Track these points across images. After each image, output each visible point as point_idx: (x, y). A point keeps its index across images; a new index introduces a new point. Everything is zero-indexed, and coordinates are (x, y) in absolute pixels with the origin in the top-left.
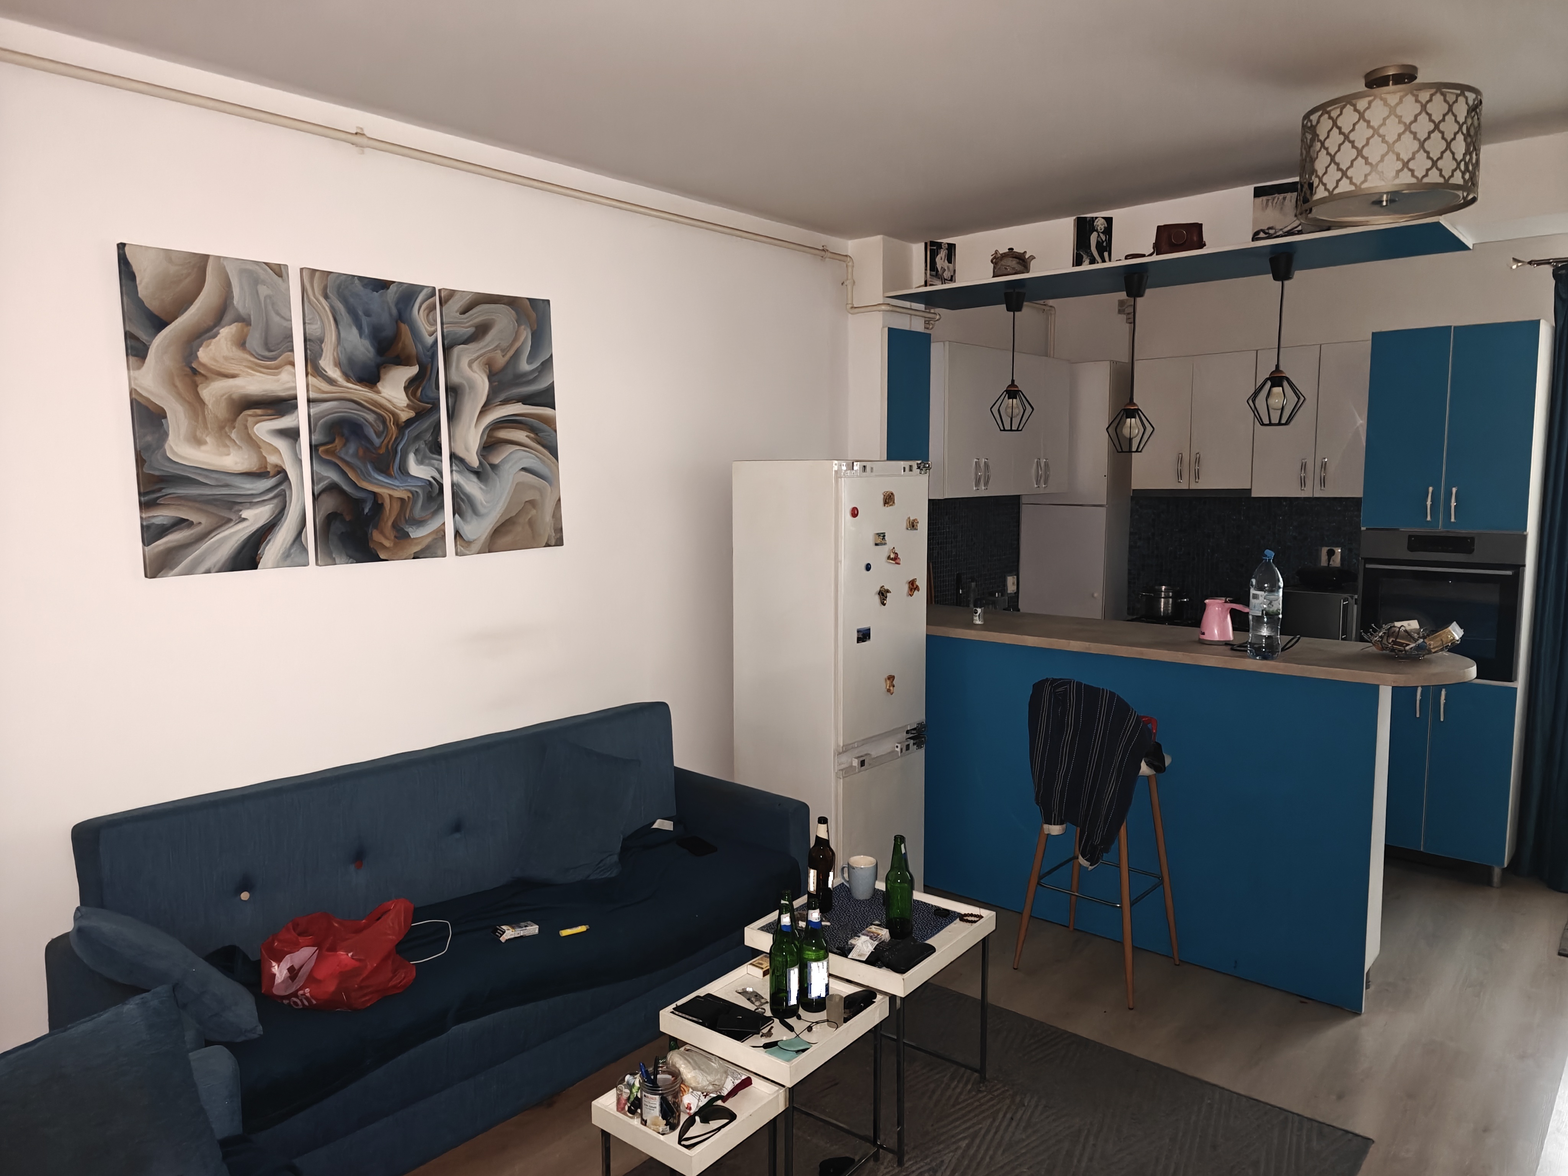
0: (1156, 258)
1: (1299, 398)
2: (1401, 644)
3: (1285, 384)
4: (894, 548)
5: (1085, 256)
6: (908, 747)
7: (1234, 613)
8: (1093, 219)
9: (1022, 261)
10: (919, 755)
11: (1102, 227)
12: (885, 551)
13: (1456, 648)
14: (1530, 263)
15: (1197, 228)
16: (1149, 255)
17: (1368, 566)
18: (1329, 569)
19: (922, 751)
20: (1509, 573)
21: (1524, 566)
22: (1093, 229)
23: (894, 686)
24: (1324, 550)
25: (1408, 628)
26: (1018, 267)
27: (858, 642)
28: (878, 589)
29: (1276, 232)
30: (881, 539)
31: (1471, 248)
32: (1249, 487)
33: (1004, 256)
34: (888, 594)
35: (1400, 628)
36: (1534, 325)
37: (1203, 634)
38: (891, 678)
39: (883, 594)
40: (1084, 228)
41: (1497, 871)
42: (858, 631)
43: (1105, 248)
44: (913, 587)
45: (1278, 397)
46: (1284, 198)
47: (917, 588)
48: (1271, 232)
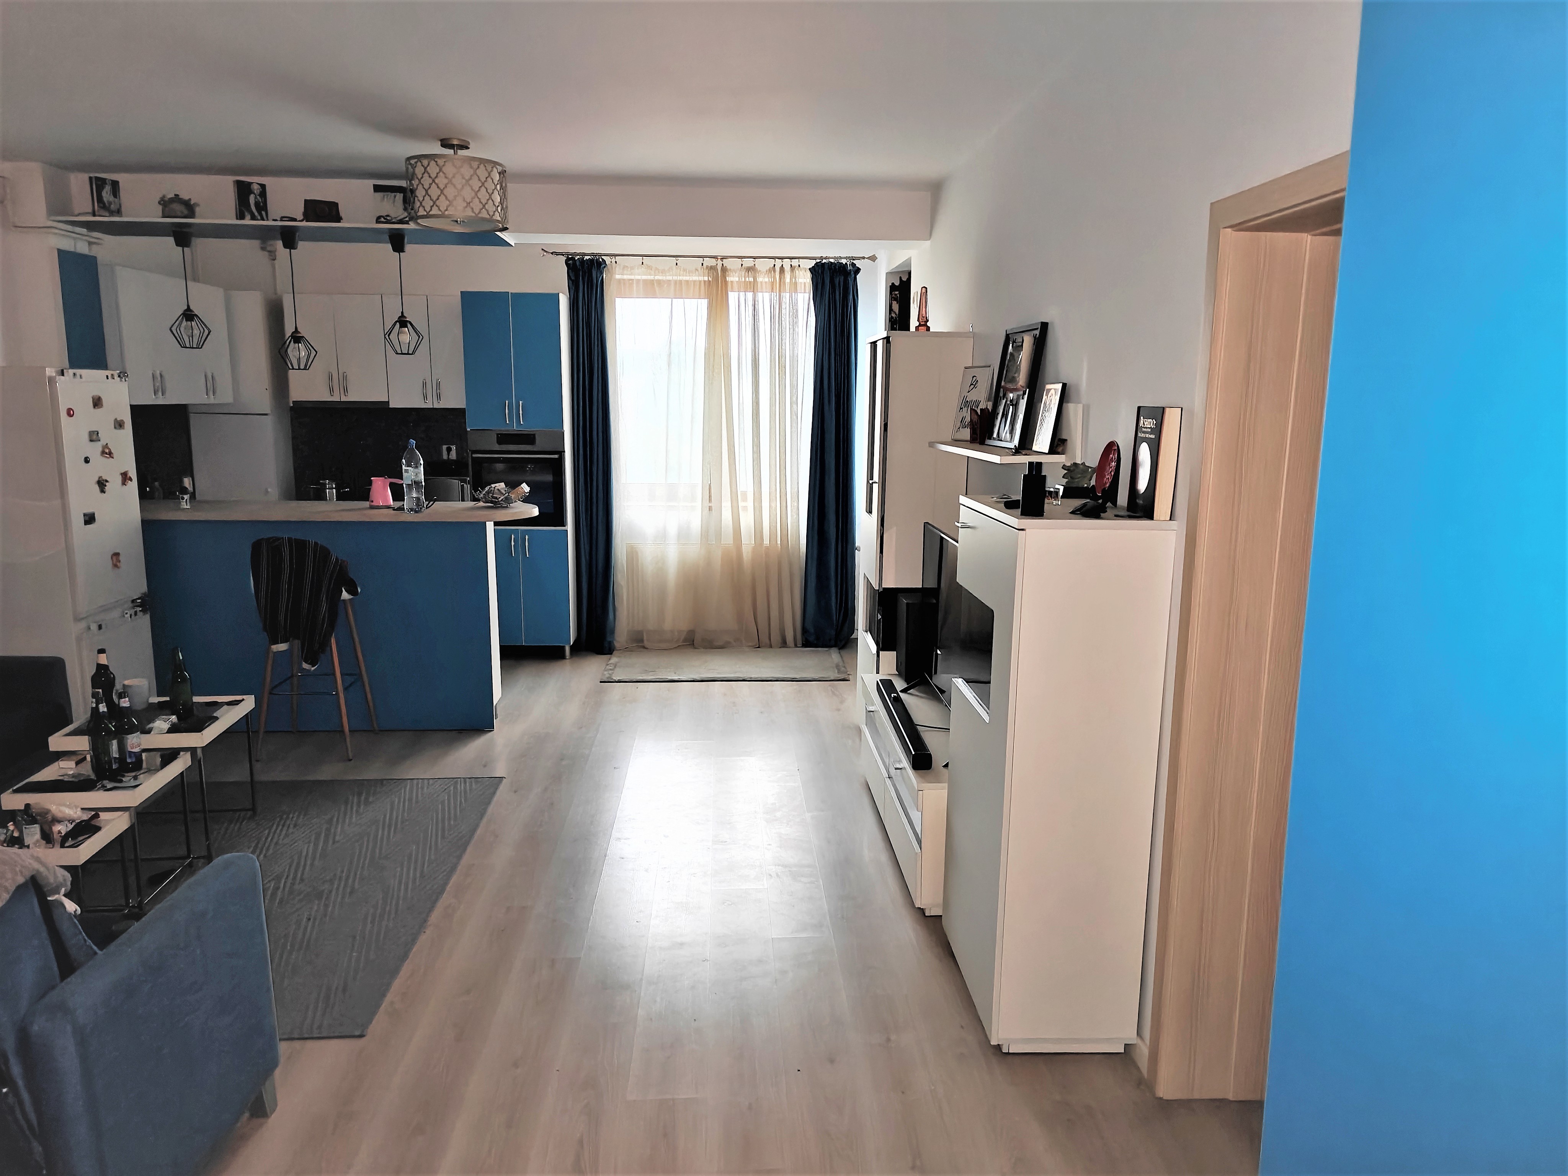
0: (305, 224)
1: (419, 337)
2: (496, 498)
3: (409, 325)
4: (107, 444)
5: (246, 214)
6: (136, 613)
7: (392, 485)
8: (250, 184)
9: (190, 208)
10: (145, 620)
11: (258, 191)
12: (98, 447)
13: (527, 500)
14: (552, 253)
15: (334, 206)
16: (299, 221)
17: (474, 455)
18: (449, 461)
19: (148, 616)
20: (556, 456)
21: (564, 452)
22: (251, 192)
23: (120, 562)
24: (445, 447)
25: (499, 488)
26: (186, 212)
27: (85, 524)
28: (97, 479)
29: (392, 219)
30: (94, 436)
31: (513, 245)
32: (387, 400)
33: (172, 200)
34: (107, 484)
35: (494, 488)
36: (557, 296)
37: (372, 502)
38: (116, 555)
39: (102, 484)
40: (243, 189)
41: (567, 649)
42: (85, 515)
43: (262, 207)
44: (125, 477)
45: (406, 337)
46: (395, 196)
47: (131, 479)
48: (388, 218)
